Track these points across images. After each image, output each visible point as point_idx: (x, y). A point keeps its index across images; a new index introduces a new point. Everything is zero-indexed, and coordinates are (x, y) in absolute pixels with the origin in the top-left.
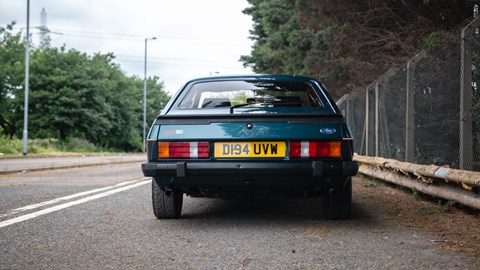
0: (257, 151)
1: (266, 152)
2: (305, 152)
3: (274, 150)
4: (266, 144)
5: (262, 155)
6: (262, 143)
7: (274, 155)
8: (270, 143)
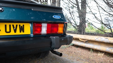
0: (8, 30)
1: (15, 31)
2: (44, 30)
3: (22, 29)
4: (15, 25)
5: (12, 33)
6: (11, 24)
7: (22, 33)
8: (18, 24)
